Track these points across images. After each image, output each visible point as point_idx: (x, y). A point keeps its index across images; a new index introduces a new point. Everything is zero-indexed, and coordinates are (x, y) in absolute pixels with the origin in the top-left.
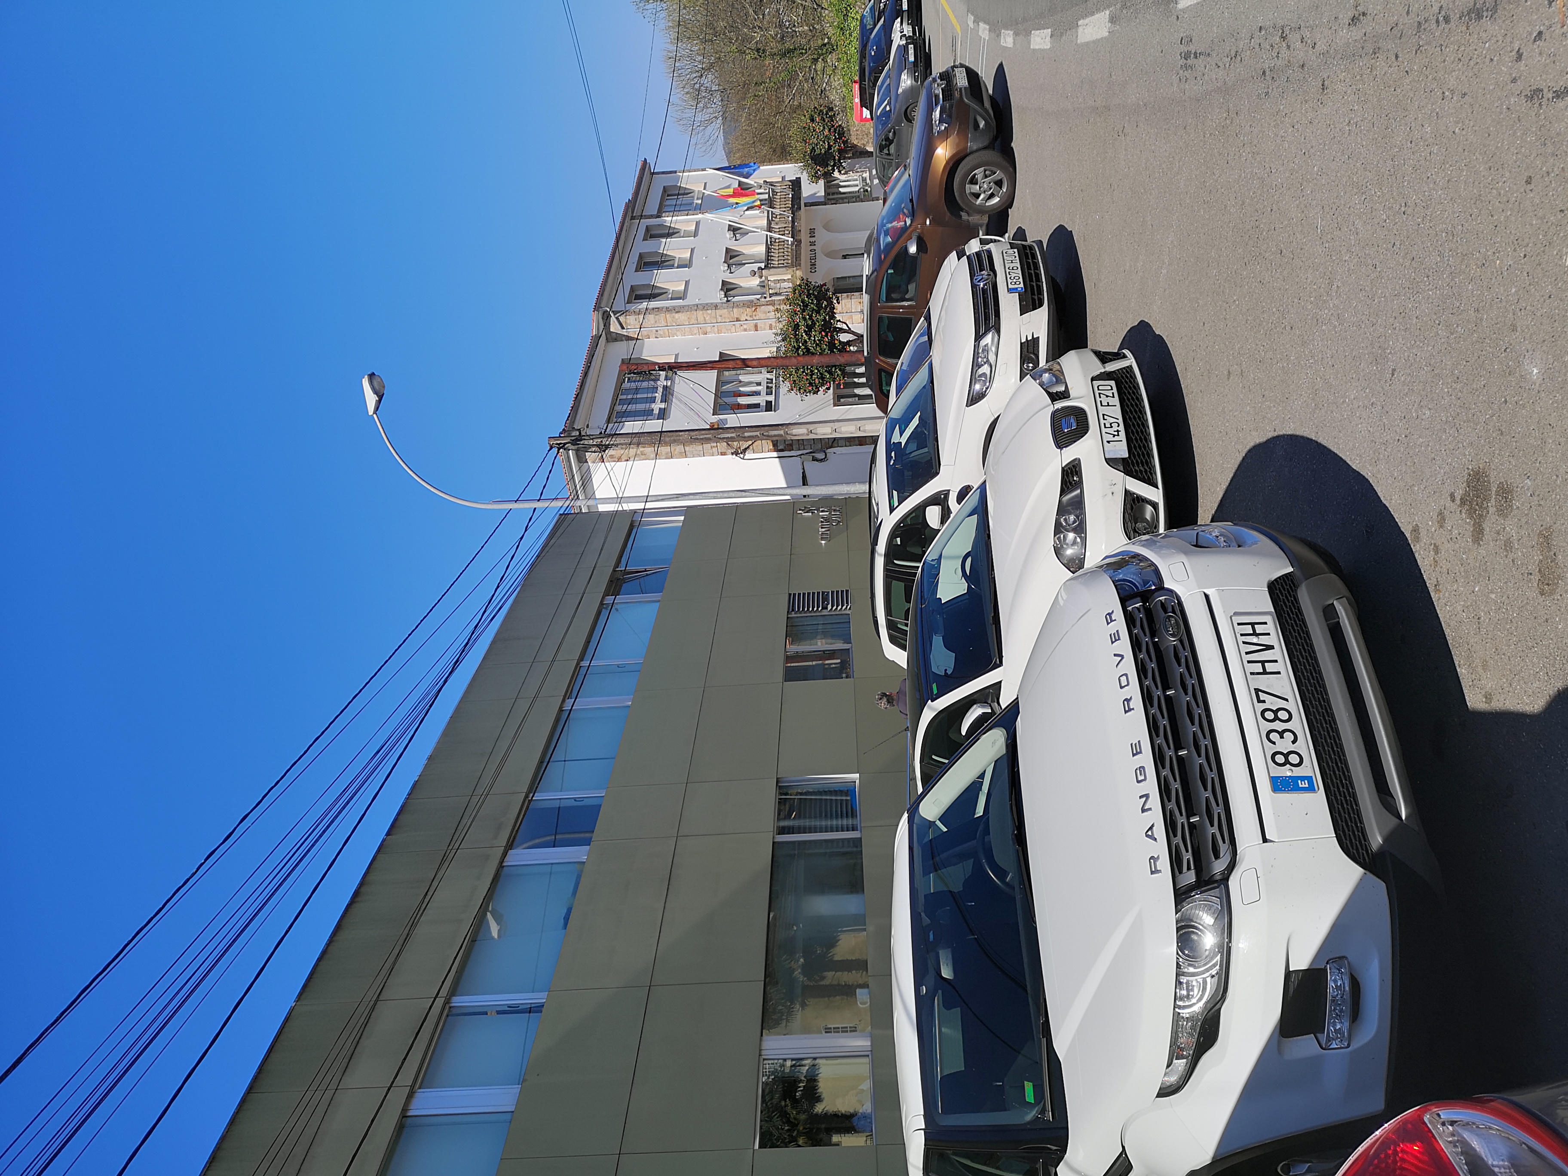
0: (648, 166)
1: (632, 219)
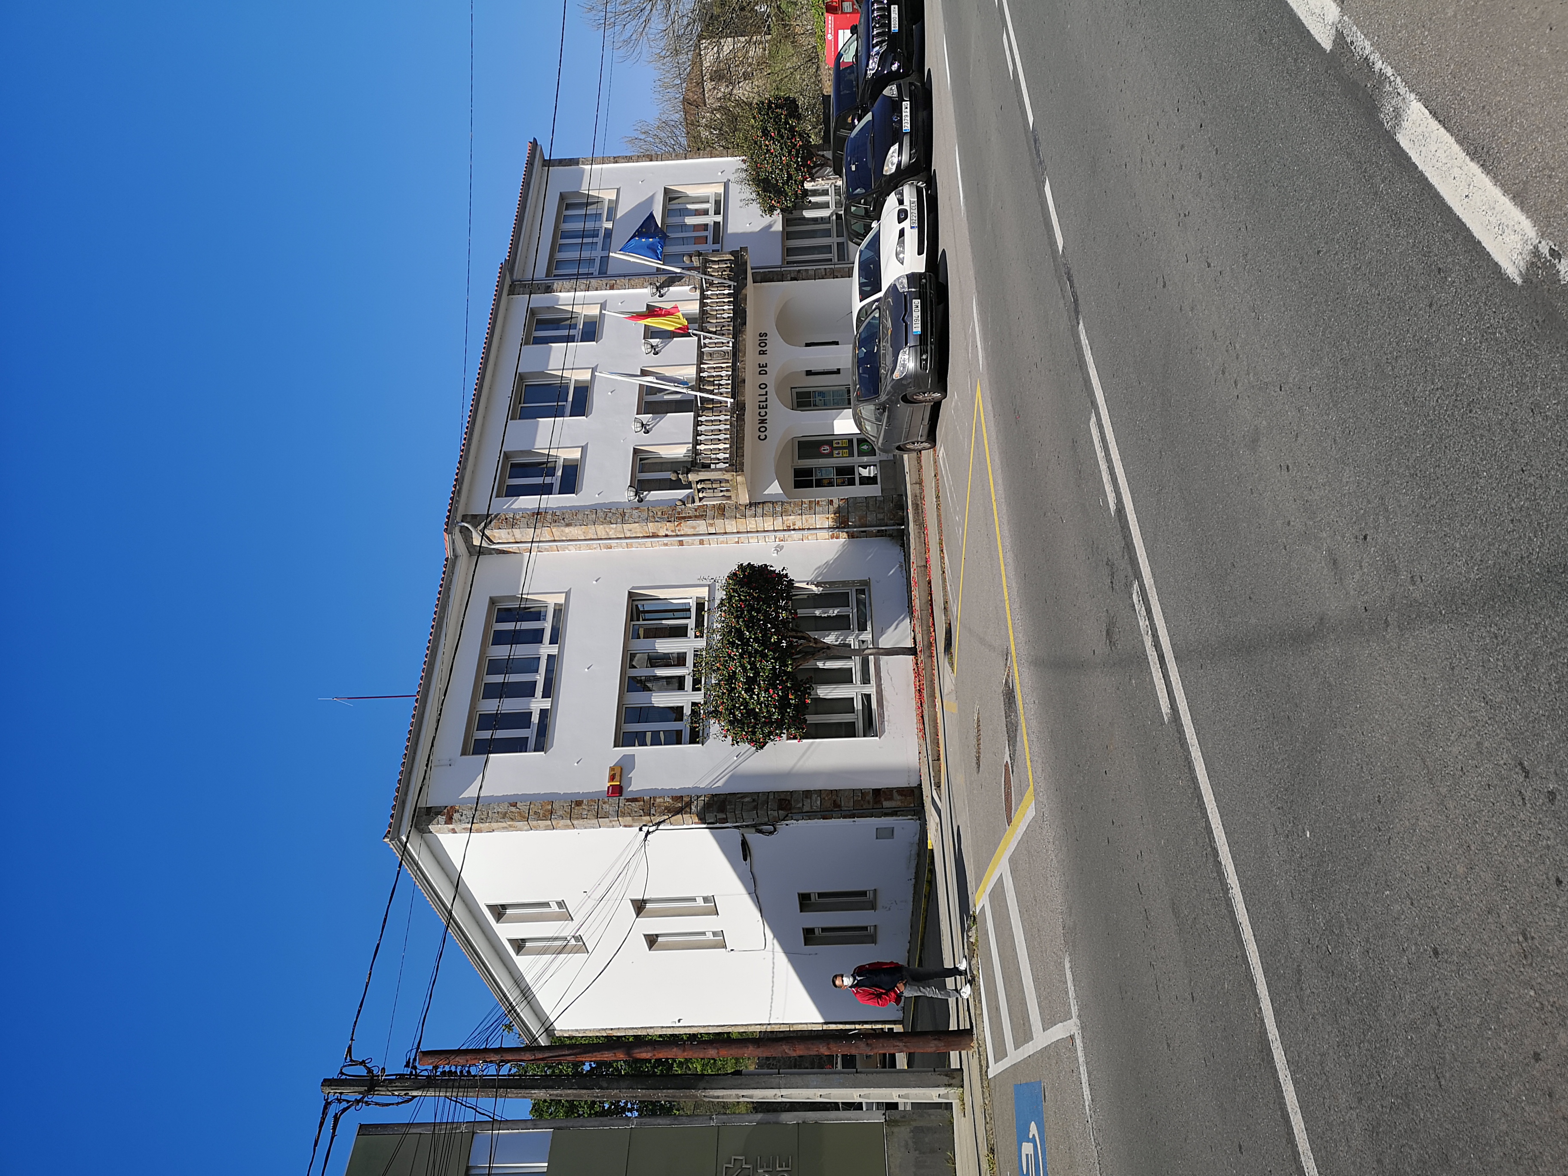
0: (539, 149)
1: (511, 292)
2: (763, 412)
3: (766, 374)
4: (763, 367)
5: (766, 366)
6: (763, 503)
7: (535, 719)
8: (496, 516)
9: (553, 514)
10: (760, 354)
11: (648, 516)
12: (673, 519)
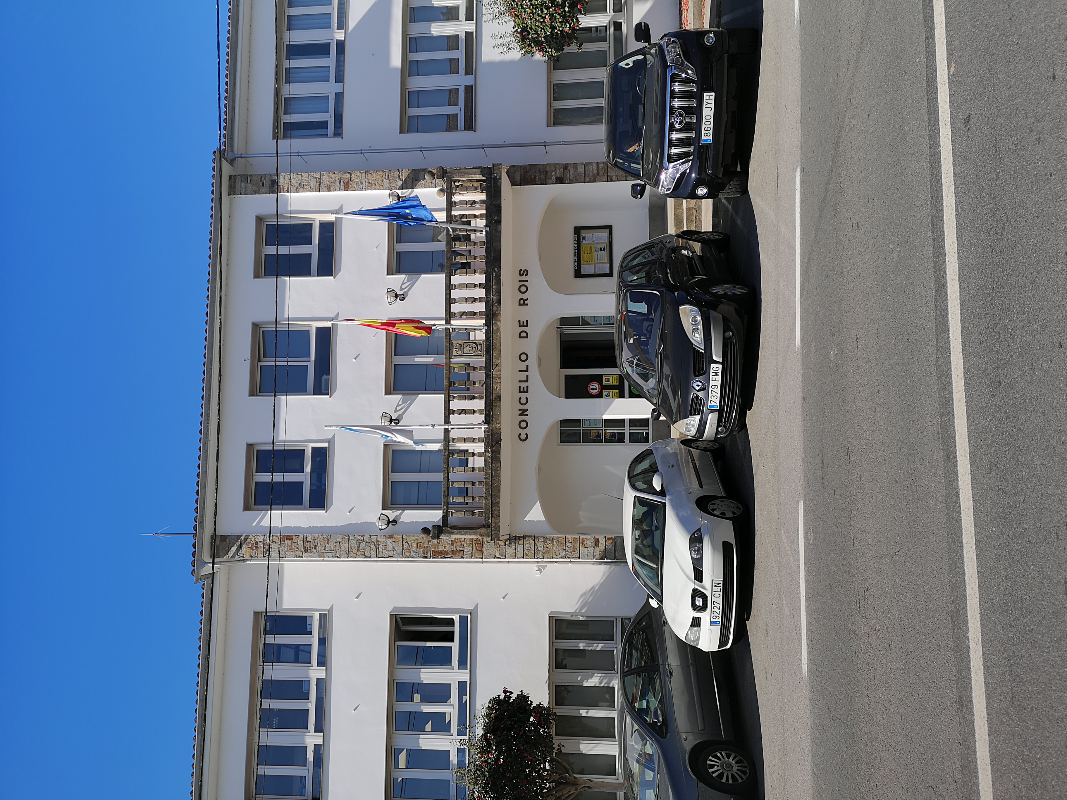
1: (232, 191)
2: (523, 395)
3: (527, 337)
4: (523, 326)
5: (527, 326)
6: (524, 537)
7: (310, 756)
8: (246, 539)
9: (305, 540)
10: (520, 304)
11: (403, 549)
12: (429, 554)
